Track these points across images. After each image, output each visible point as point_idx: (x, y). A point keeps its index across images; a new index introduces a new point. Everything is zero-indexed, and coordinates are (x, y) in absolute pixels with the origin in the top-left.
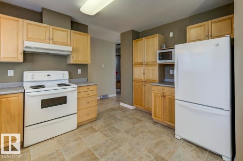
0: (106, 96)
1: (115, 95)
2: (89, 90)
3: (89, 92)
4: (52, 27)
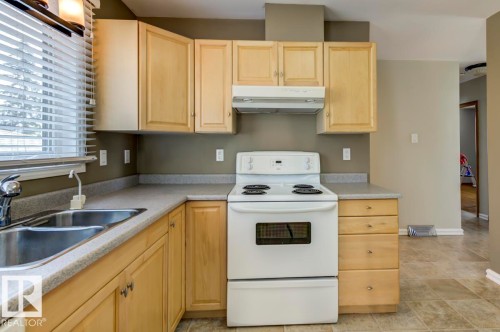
0: (427, 228)
1: (460, 232)
2: (372, 212)
3: (373, 221)
4: (282, 44)
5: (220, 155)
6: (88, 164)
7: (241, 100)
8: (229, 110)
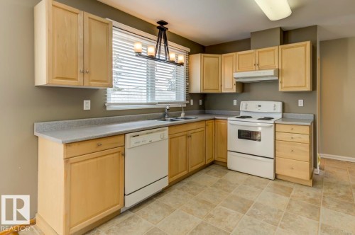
4: (258, 50)
5: (235, 102)
6: (187, 104)
7: (238, 78)
8: (234, 83)
